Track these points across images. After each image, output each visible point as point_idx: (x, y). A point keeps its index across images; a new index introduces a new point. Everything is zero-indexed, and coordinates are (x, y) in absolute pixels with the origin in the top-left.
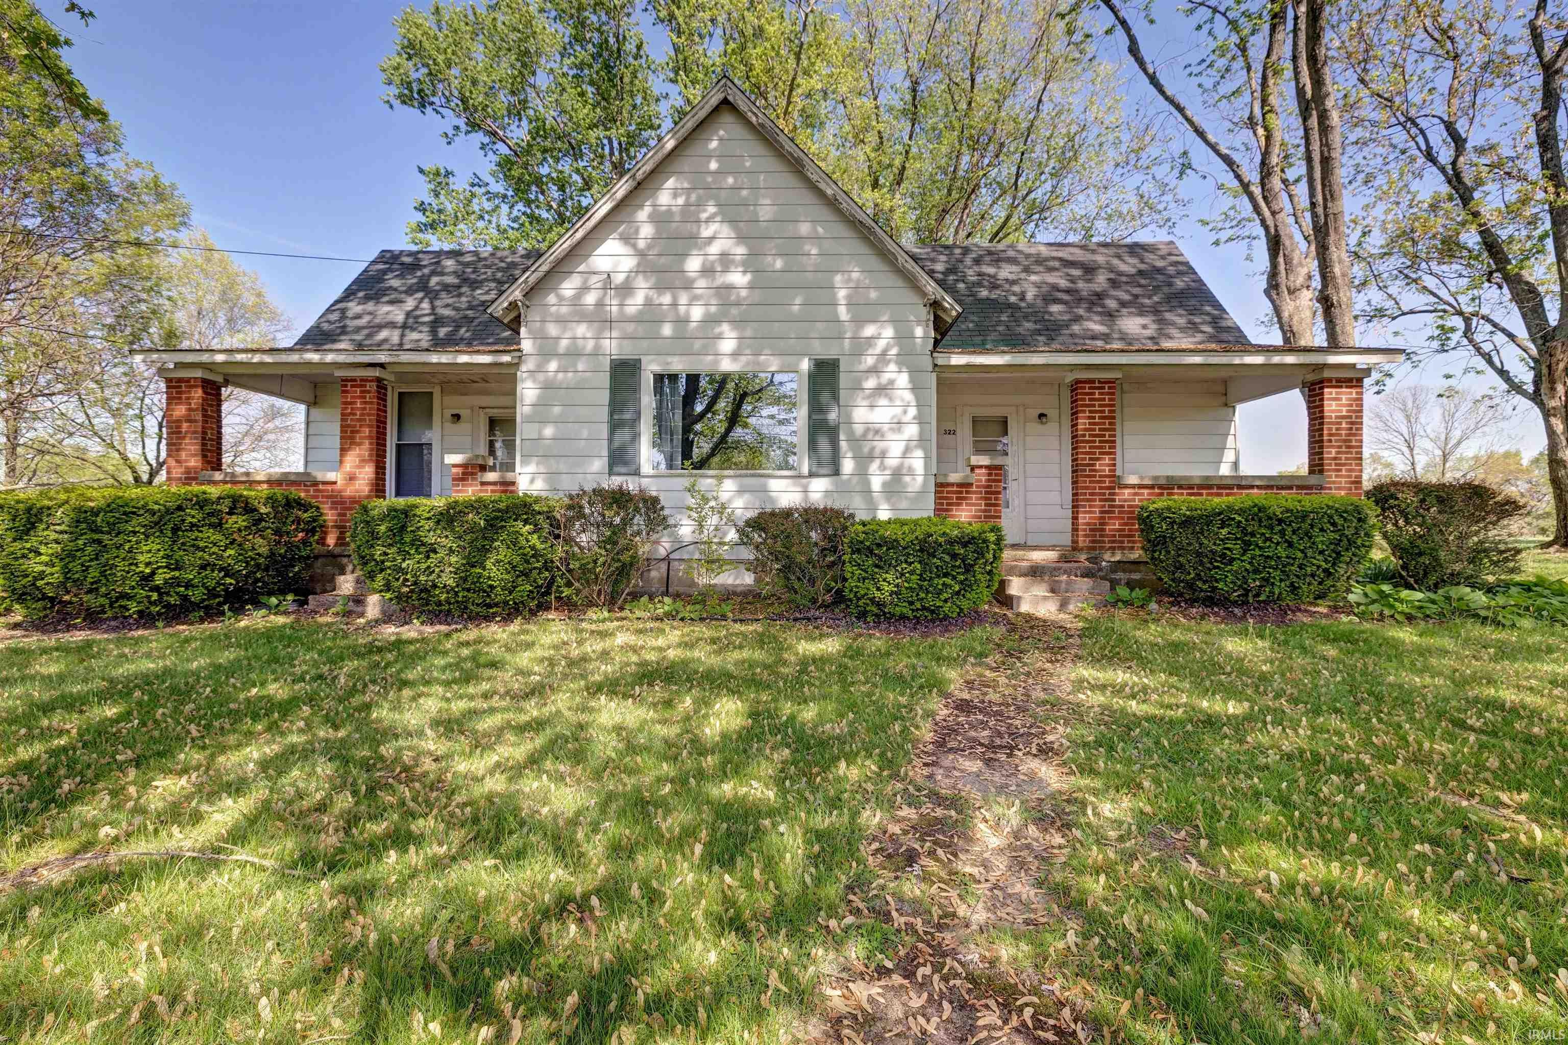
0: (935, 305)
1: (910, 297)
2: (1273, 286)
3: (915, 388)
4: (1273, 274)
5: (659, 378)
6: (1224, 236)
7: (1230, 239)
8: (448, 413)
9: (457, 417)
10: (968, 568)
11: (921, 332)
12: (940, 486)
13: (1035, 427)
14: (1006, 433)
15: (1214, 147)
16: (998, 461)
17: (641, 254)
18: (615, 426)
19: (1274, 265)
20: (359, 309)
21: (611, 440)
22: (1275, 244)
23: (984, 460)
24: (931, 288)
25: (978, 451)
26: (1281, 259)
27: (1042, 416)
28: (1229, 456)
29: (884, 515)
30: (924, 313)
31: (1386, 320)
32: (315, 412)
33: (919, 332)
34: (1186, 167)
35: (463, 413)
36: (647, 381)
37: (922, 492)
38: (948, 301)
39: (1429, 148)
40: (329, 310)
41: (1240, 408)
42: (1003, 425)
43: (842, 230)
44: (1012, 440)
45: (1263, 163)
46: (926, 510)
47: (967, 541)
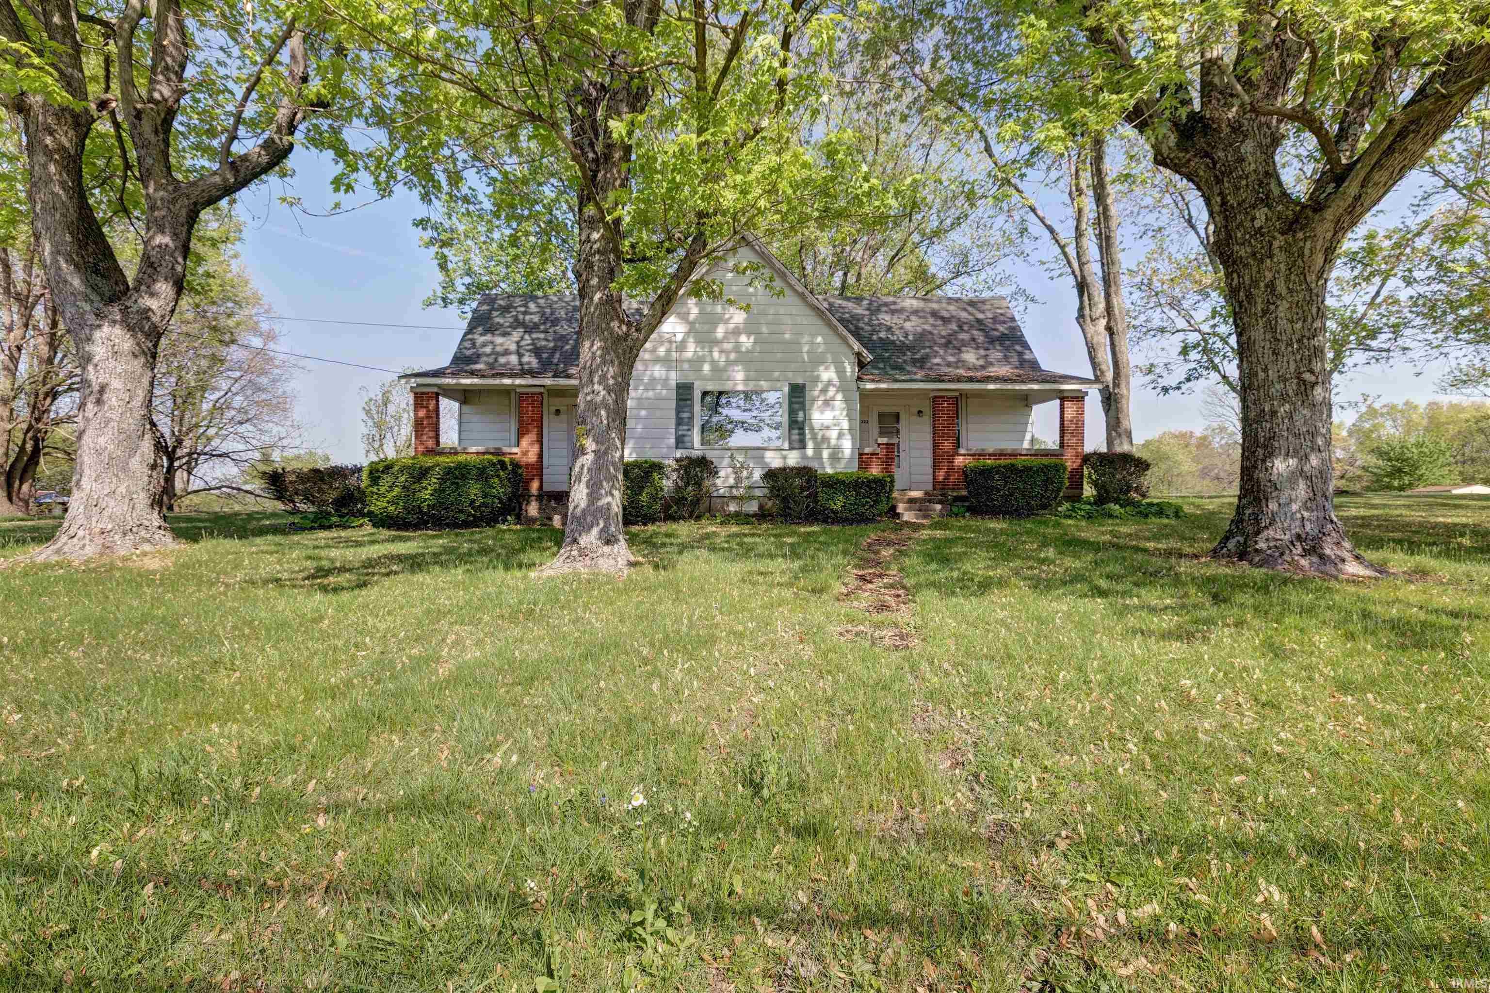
0: (859, 354)
1: (844, 349)
2: (1081, 317)
3: (846, 400)
4: (1081, 309)
5: (705, 394)
6: (1055, 273)
7: (1060, 275)
8: (553, 409)
9: (558, 412)
10: (878, 495)
11: (850, 369)
12: (861, 454)
13: (915, 418)
14: (898, 421)
15: (1042, 220)
16: (894, 441)
17: (692, 324)
18: (679, 421)
19: (1081, 302)
20: (482, 339)
21: (677, 429)
22: (1082, 286)
23: (884, 440)
24: (857, 346)
25: (882, 434)
26: (1086, 298)
27: (920, 412)
28: (1028, 437)
29: (830, 471)
30: (852, 358)
31: (1167, 335)
32: (465, 408)
33: (848, 369)
34: (1023, 231)
35: (563, 409)
36: (697, 395)
37: (851, 458)
38: (865, 353)
39: (1190, 217)
40: (462, 340)
41: (1035, 407)
42: (897, 417)
43: (808, 312)
44: (903, 425)
45: (1077, 228)
46: (854, 468)
47: (876, 481)
